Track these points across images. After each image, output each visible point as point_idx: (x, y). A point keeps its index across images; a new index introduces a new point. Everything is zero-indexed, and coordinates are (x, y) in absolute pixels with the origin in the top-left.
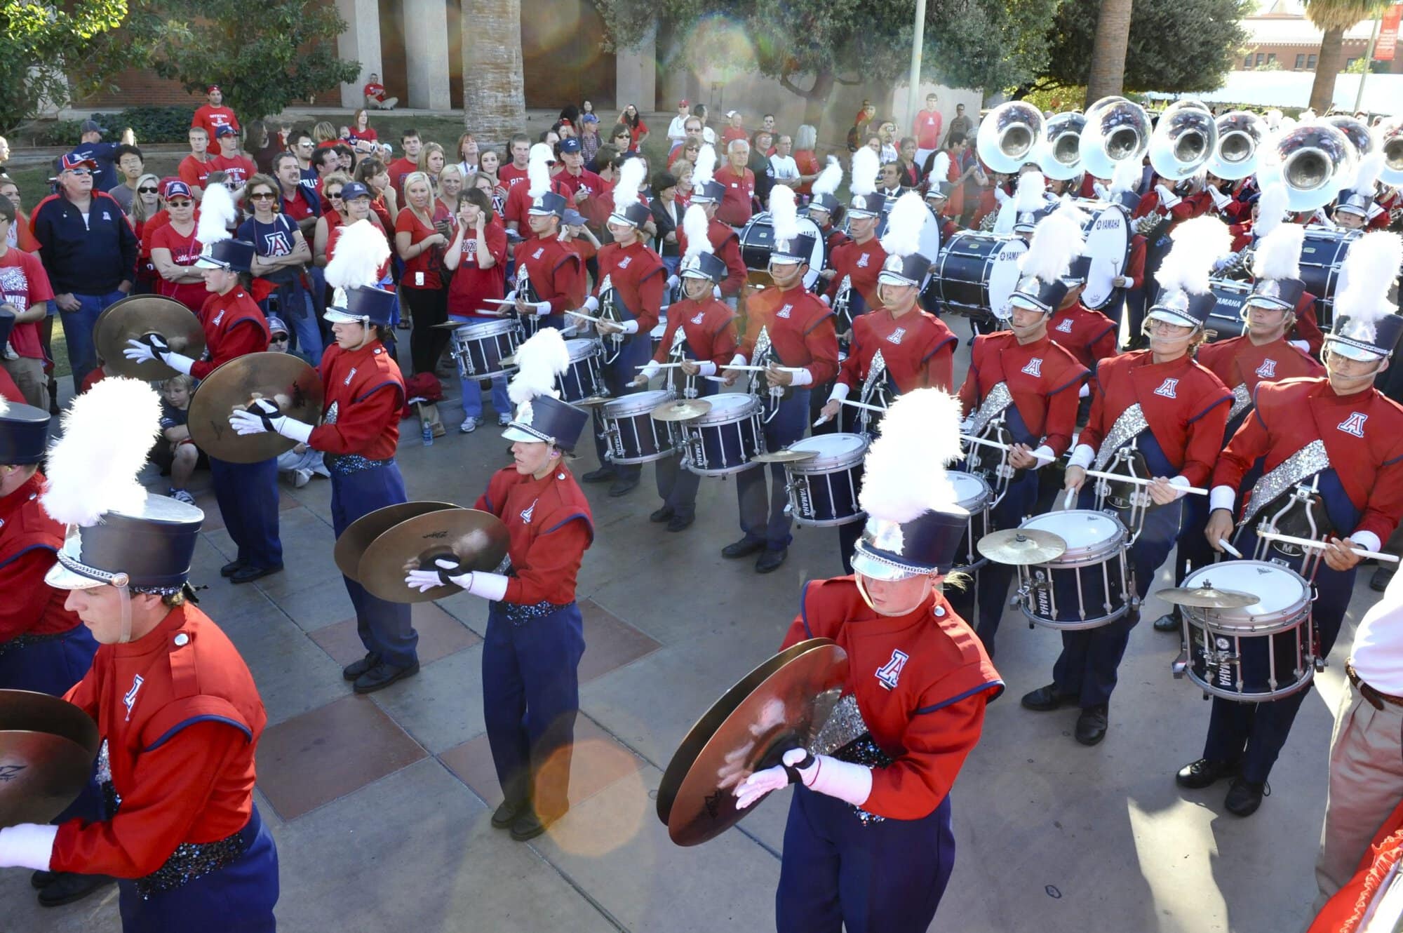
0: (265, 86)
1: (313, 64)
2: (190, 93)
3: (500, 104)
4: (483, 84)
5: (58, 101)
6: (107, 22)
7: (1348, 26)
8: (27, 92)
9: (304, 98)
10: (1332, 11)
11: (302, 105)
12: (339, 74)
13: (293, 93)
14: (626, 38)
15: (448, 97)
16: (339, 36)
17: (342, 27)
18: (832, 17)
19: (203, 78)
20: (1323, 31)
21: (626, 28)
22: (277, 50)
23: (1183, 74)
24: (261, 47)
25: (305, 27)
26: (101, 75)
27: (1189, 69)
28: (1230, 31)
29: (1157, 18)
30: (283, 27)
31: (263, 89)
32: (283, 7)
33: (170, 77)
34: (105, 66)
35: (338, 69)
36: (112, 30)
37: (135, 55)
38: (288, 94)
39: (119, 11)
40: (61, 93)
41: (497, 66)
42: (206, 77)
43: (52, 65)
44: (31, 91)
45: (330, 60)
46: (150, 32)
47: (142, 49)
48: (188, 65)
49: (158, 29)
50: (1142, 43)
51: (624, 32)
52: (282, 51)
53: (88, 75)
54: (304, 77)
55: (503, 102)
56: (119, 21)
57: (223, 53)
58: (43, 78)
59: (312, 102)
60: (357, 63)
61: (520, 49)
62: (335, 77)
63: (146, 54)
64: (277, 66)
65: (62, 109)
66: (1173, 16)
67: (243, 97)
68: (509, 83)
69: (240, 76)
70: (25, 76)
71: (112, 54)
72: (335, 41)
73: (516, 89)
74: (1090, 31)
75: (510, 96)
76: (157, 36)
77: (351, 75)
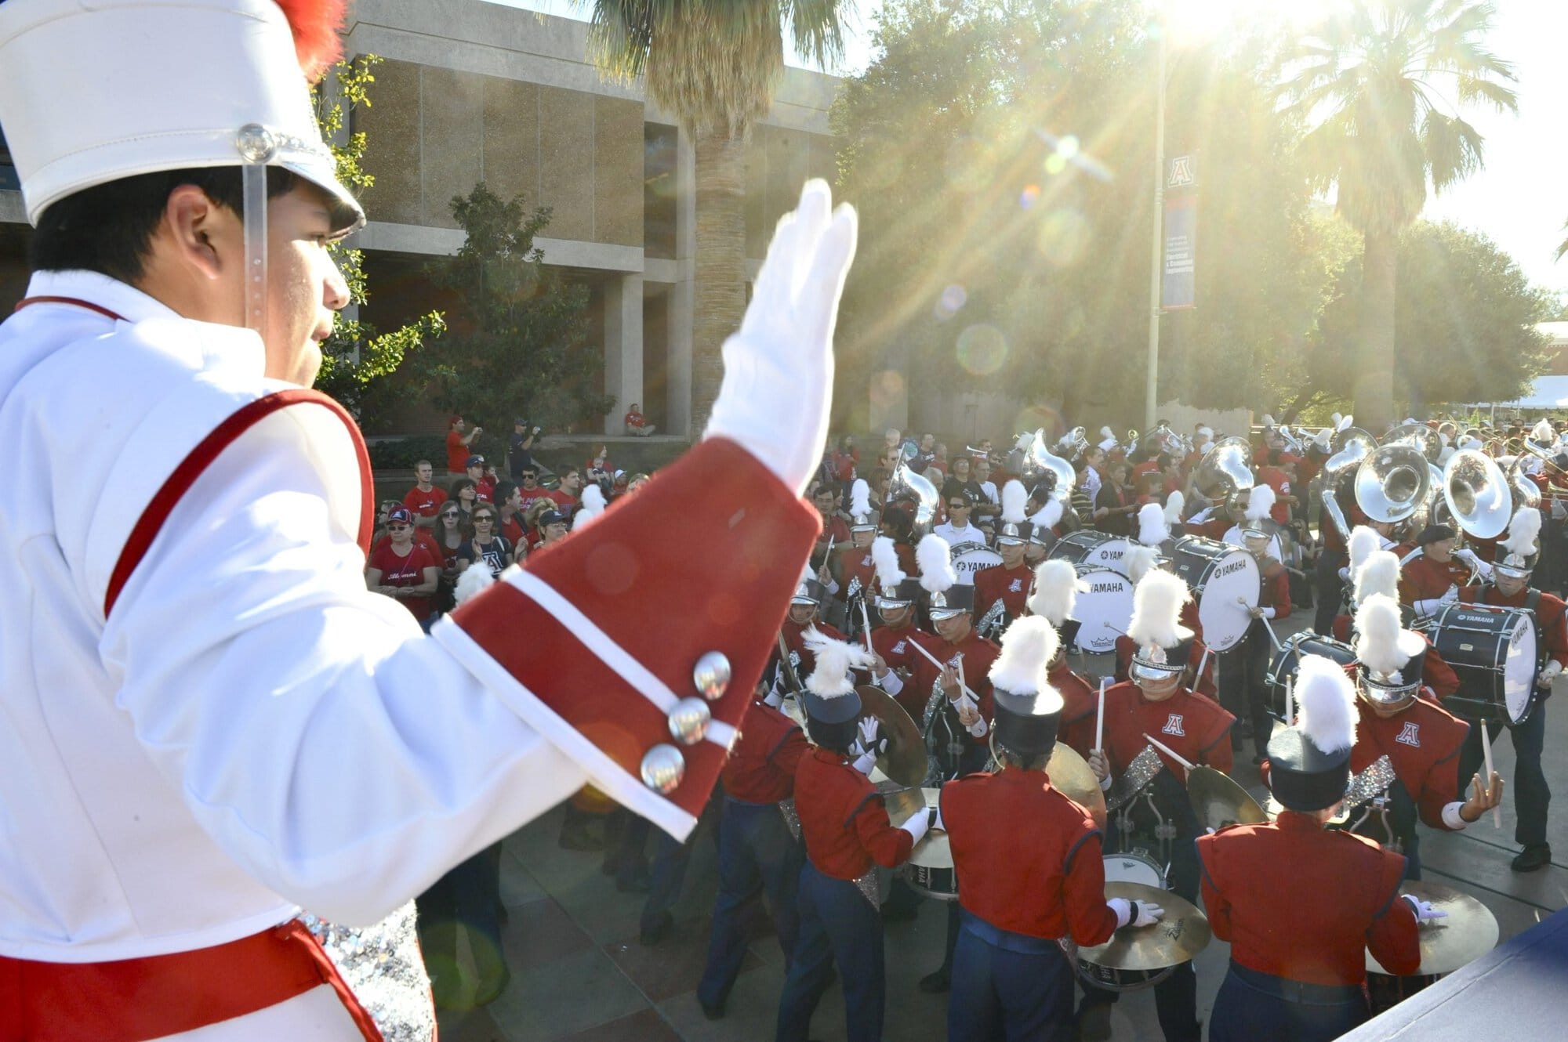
6: (385, 368)
9: (563, 428)
11: (559, 433)
12: (595, 406)
35: (595, 402)
36: (388, 373)
39: (396, 359)
45: (587, 394)
56: (395, 366)
59: (570, 432)
60: (616, 396)
76: (429, 377)
77: (607, 407)
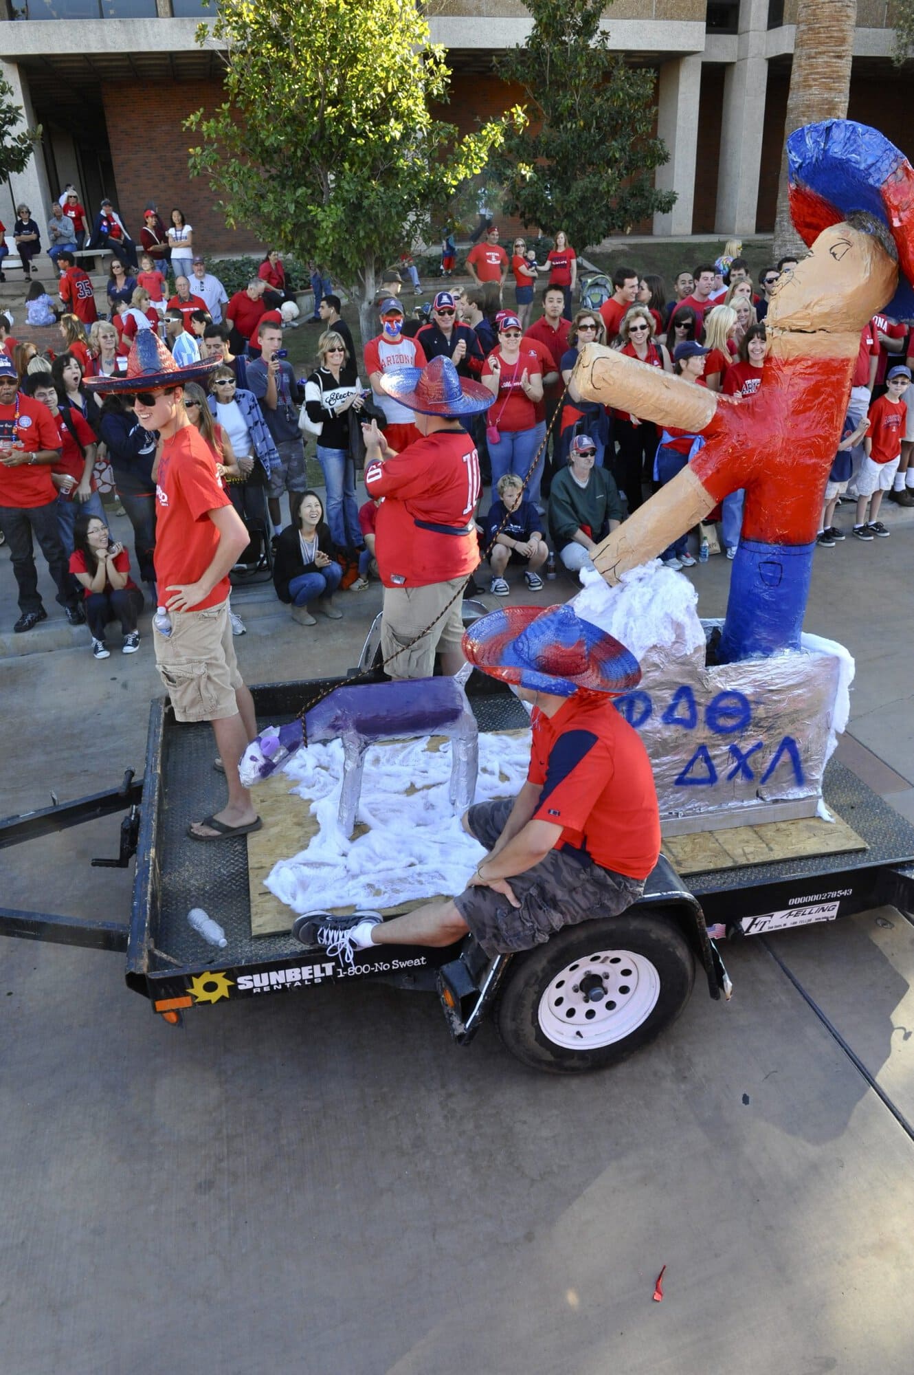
0: (591, 219)
1: (633, 195)
2: (526, 227)
5: (427, 241)
6: (471, 170)
9: (622, 229)
11: (617, 235)
13: (613, 224)
15: (754, 222)
16: (659, 169)
17: (664, 158)
19: (538, 214)
22: (605, 184)
24: (590, 182)
25: (631, 161)
30: (611, 162)
31: (587, 222)
32: (613, 143)
33: (512, 215)
34: (465, 208)
36: (474, 175)
38: (608, 226)
39: (481, 159)
42: (542, 212)
43: (425, 209)
44: (409, 232)
45: (648, 191)
46: (502, 174)
48: (528, 203)
49: (509, 172)
52: (609, 185)
54: (624, 209)
57: (558, 191)
58: (417, 221)
59: (628, 232)
62: (651, 207)
64: (602, 199)
65: (429, 247)
69: (570, 210)
70: (405, 219)
72: (656, 171)
76: (507, 178)
77: (667, 205)
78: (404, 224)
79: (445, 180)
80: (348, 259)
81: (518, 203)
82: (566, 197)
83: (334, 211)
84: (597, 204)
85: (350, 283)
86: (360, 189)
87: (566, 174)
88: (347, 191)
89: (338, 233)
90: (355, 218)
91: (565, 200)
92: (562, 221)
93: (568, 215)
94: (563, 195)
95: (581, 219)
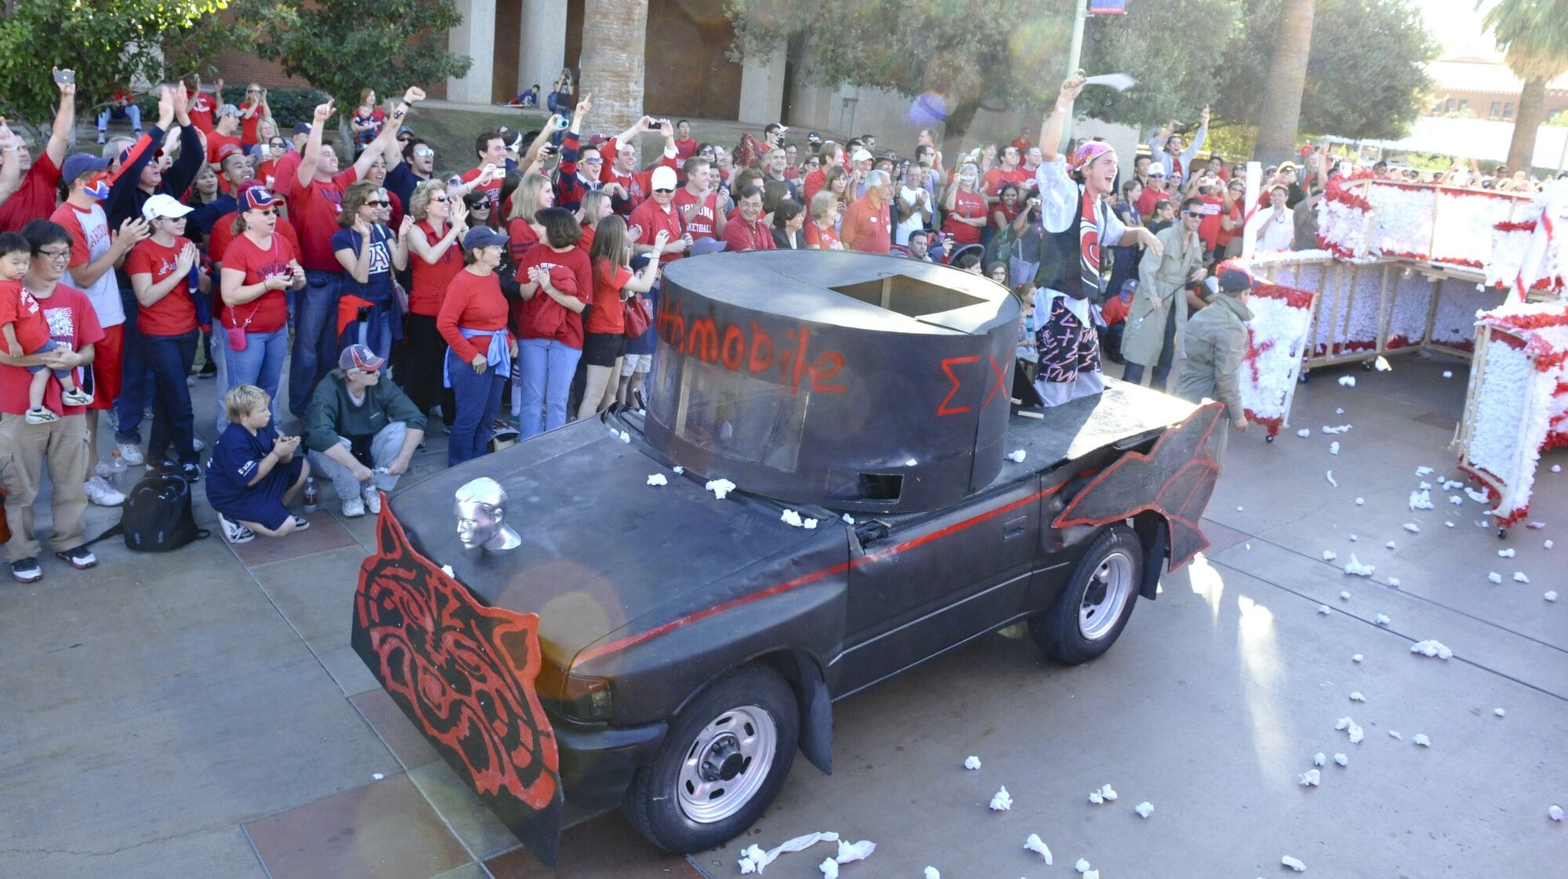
0: (370, 75)
1: (422, 55)
3: (616, 114)
4: (600, 91)
5: (152, 78)
7: (1551, 77)
8: (121, 66)
10: (1533, 61)
12: (448, 67)
13: (398, 84)
14: (755, 48)
16: (452, 30)
17: (456, 21)
18: (979, 42)
19: (304, 63)
20: (1523, 82)
21: (756, 38)
22: (386, 40)
23: (1364, 120)
24: (369, 35)
25: (417, 18)
26: (201, 55)
27: (1371, 114)
28: (1416, 78)
29: (1336, 58)
30: (394, 17)
31: (366, 78)
33: (271, 59)
34: (206, 46)
35: (448, 63)
36: (219, 10)
37: (238, 37)
38: (391, 85)
40: (156, 70)
41: (617, 75)
42: (309, 61)
43: (151, 40)
44: (126, 66)
45: (440, 53)
46: (257, 13)
47: (245, 31)
48: (291, 49)
50: (1319, 84)
51: (754, 42)
52: (391, 41)
53: (187, 53)
54: (410, 68)
55: (620, 112)
57: (329, 39)
58: (140, 54)
60: (469, 58)
61: (643, 58)
62: (443, 71)
63: (249, 36)
64: (384, 55)
66: (1354, 57)
67: (344, 85)
68: (628, 92)
69: (344, 63)
70: (122, 50)
71: (214, 34)
72: (448, 32)
73: (635, 99)
74: (1259, 68)
75: (627, 106)
76: (264, 18)
77: (461, 70)
78: (121, 55)
79: (178, 11)
80: (37, 89)
81: (278, 47)
82: (340, 48)
83: (17, 30)
84: (377, 60)
85: (38, 120)
86: (57, 6)
87: (340, 22)
88: (39, 7)
89: (22, 57)
90: (49, 41)
91: (338, 51)
92: (335, 74)
93: (341, 68)
94: (336, 45)
95: (357, 74)
